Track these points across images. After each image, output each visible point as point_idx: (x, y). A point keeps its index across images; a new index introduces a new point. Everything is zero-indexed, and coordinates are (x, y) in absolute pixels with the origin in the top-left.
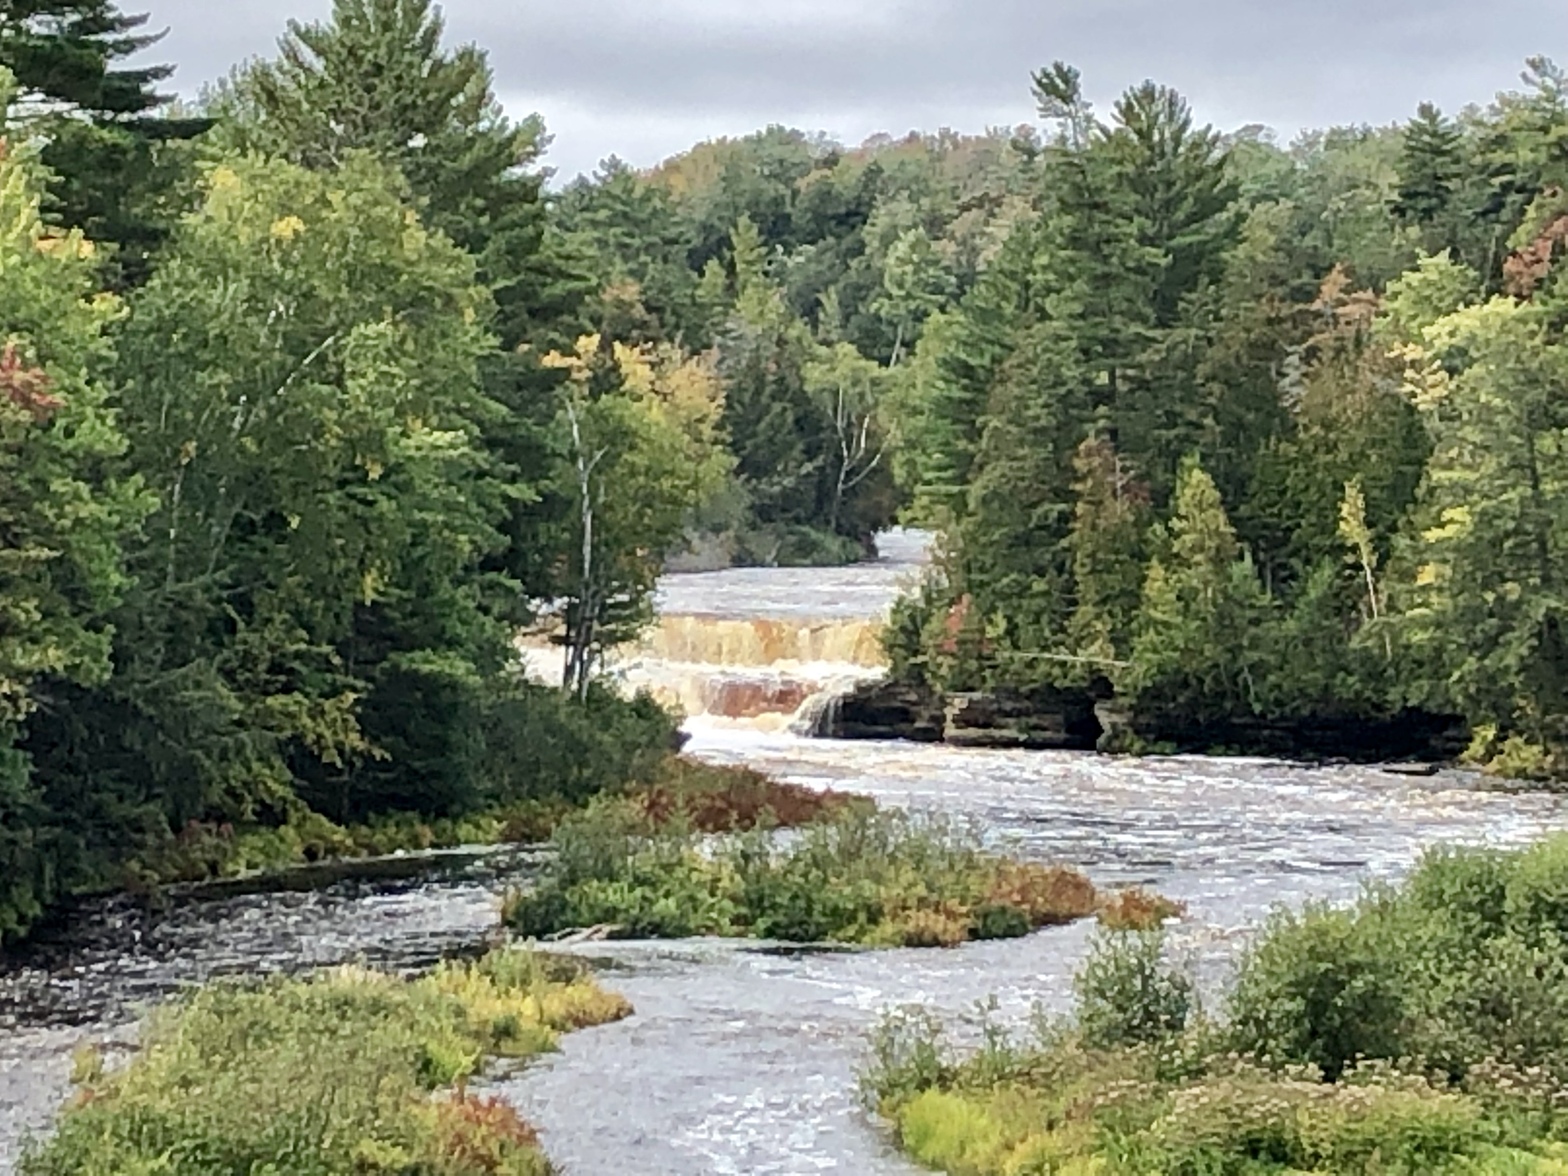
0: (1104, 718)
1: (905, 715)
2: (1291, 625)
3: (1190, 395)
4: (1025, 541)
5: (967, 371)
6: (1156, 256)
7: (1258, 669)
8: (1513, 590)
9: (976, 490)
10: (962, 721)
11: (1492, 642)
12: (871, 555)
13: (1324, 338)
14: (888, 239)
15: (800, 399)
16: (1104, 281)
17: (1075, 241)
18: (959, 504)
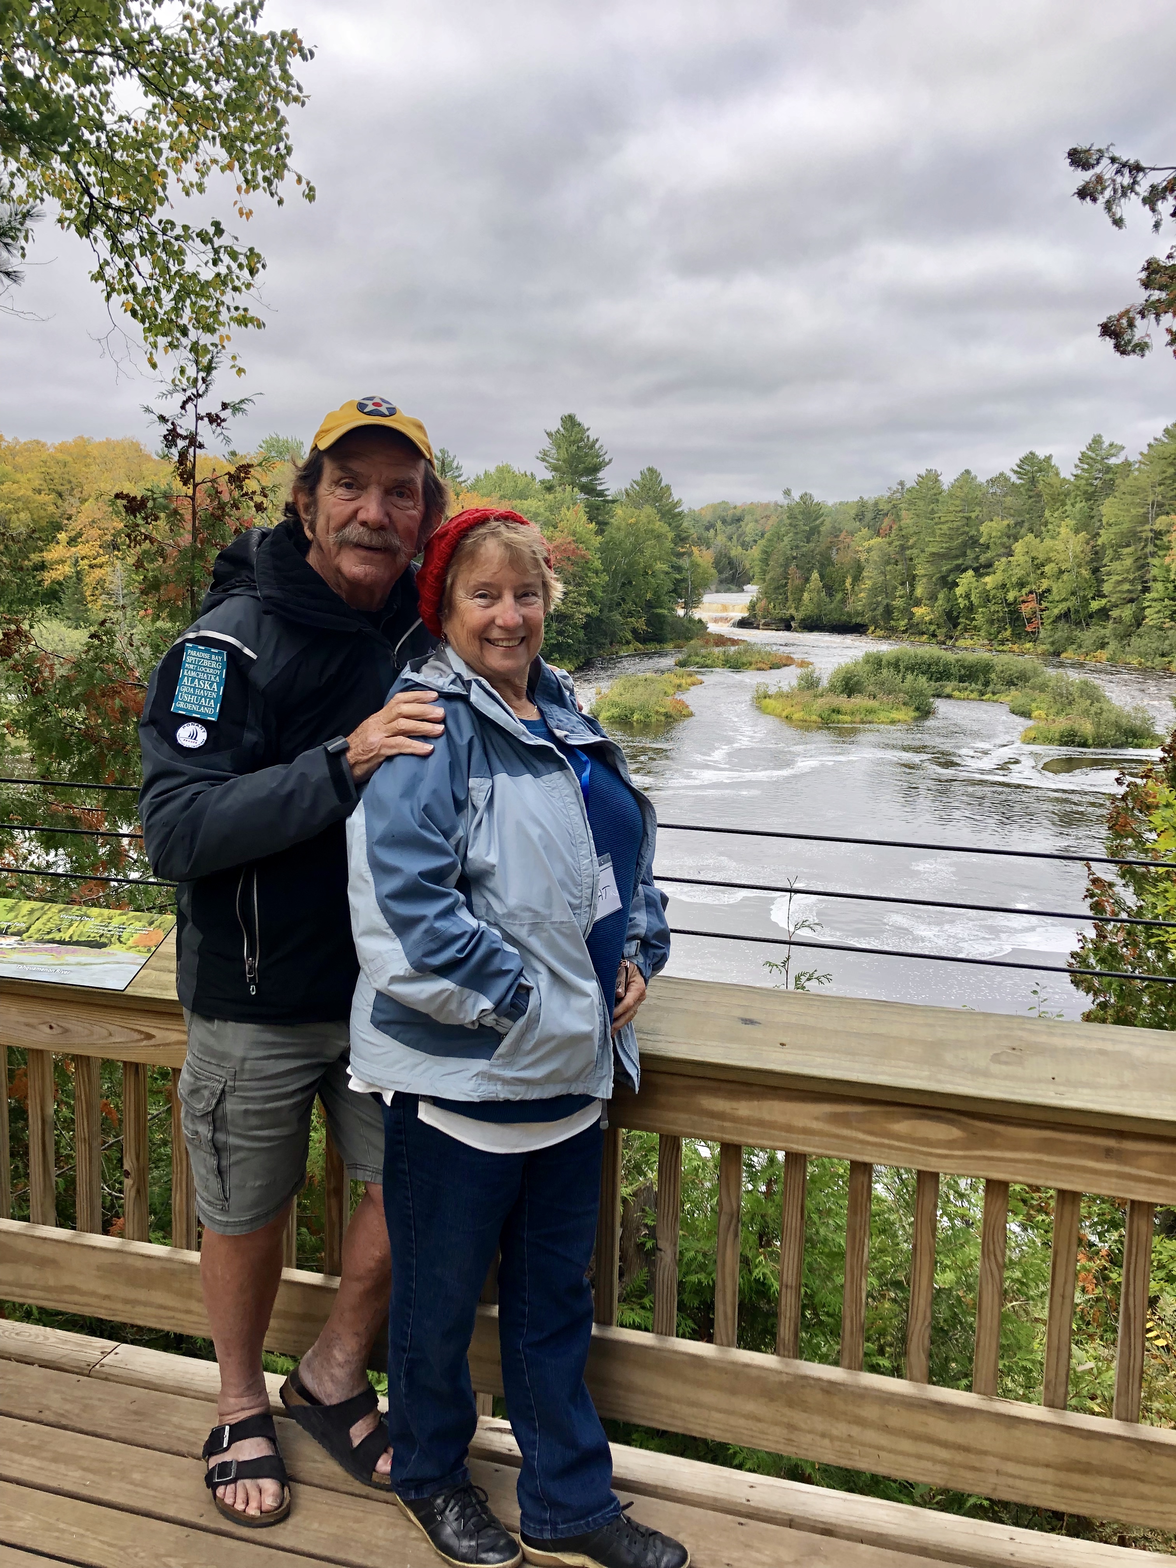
0: (793, 624)
1: (752, 624)
2: (832, 606)
3: (813, 557)
4: (778, 588)
5: (766, 552)
6: (807, 528)
7: (825, 615)
8: (880, 599)
9: (768, 577)
10: (764, 624)
11: (875, 609)
12: (743, 591)
13: (841, 546)
14: (747, 524)
15: (729, 558)
16: (797, 533)
17: (790, 525)
18: (764, 580)
